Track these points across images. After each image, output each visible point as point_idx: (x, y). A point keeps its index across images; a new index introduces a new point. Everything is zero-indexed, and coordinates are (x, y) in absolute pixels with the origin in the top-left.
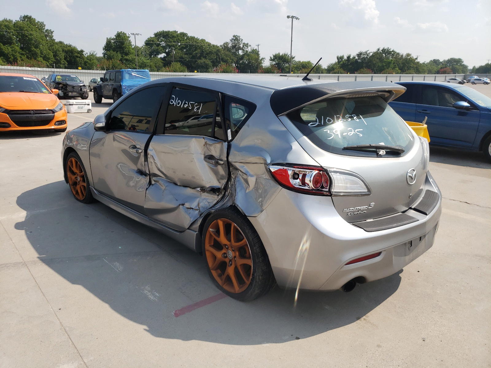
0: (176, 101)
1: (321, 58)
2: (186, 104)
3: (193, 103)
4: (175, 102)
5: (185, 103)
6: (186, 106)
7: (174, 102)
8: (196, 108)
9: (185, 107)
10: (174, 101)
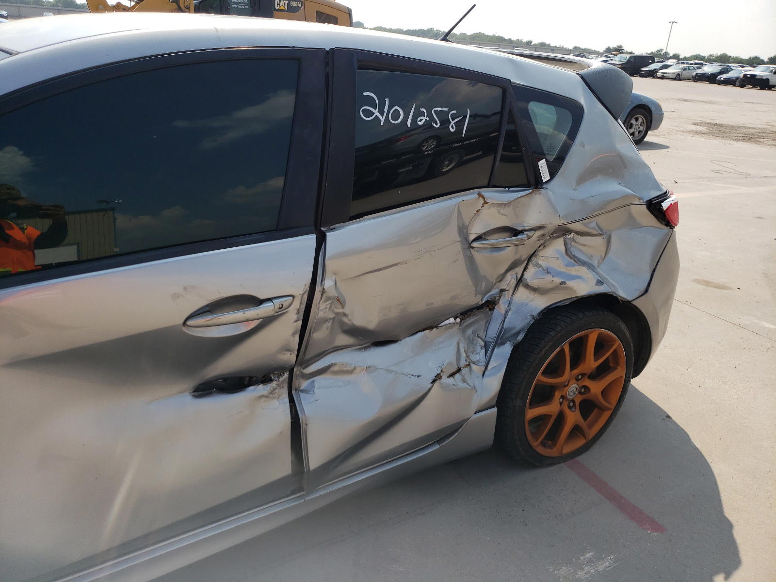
0: (386, 110)
1: (475, 6)
2: (423, 114)
3: (444, 109)
4: (381, 112)
5: (418, 114)
6: (422, 121)
7: (377, 114)
8: (452, 123)
9: (421, 123)
10: (376, 109)
